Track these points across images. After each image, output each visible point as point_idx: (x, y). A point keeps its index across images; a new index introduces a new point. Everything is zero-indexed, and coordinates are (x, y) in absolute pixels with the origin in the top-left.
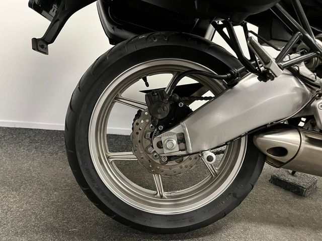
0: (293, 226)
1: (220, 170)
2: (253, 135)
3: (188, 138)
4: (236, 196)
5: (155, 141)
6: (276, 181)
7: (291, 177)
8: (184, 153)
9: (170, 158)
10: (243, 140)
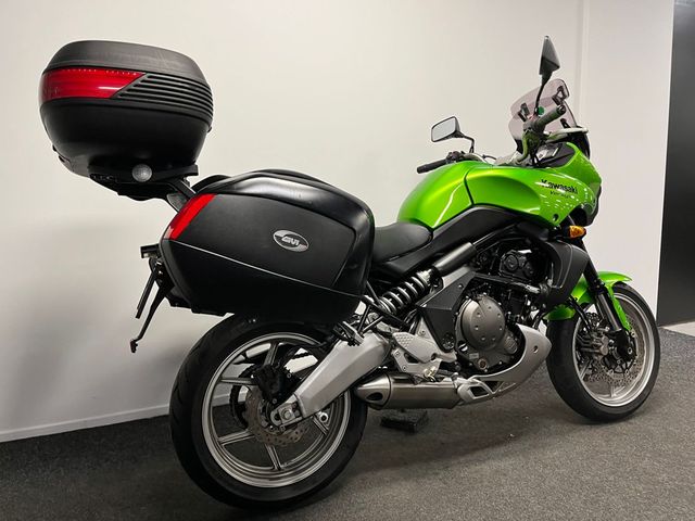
0: (406, 464)
1: (330, 426)
2: (353, 388)
3: (302, 405)
4: (350, 447)
5: (273, 414)
6: (388, 424)
7: (401, 414)
8: (300, 418)
9: (287, 427)
10: (346, 394)
